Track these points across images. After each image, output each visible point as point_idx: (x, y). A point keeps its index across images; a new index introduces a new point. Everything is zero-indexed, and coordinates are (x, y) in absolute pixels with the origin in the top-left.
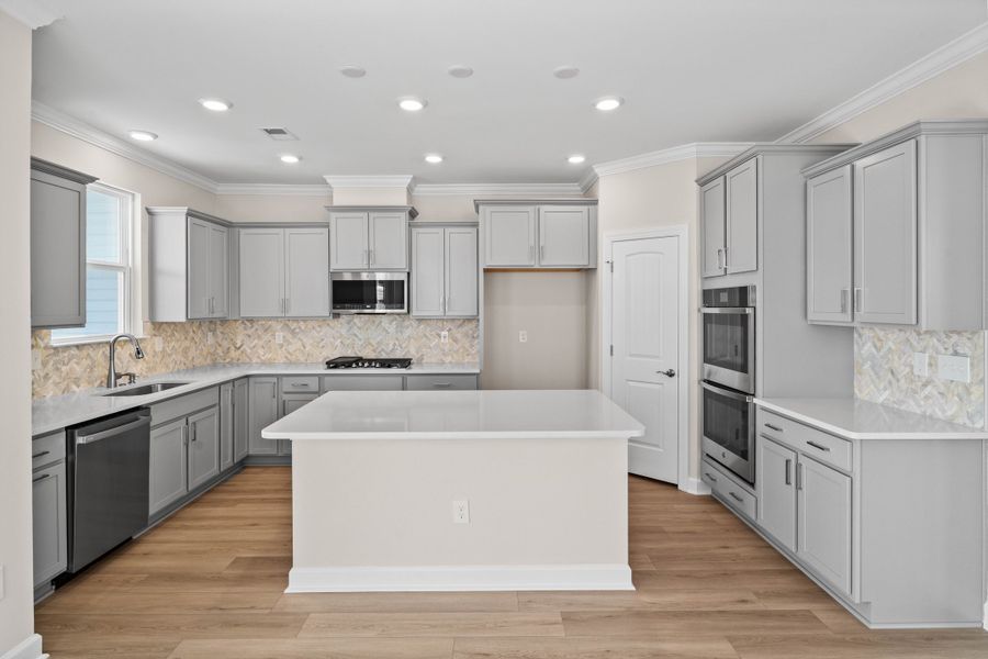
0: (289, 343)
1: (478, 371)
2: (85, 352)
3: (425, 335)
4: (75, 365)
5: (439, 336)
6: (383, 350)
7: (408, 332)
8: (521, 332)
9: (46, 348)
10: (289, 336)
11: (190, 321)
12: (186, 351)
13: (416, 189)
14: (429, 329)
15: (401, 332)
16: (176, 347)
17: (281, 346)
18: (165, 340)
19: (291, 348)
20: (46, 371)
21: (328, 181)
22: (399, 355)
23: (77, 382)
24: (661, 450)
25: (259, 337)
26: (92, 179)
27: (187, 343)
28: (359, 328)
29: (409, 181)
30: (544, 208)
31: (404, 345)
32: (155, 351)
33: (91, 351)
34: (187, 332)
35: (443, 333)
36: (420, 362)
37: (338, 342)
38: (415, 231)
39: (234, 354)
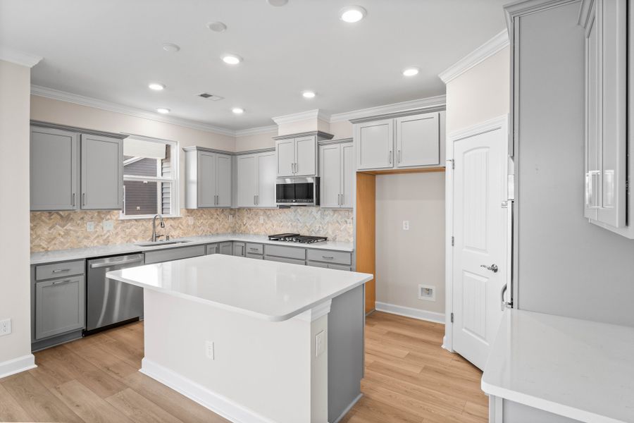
0: (266, 223)
1: (350, 250)
2: (140, 223)
3: (338, 222)
4: (135, 230)
5: (346, 221)
6: (313, 230)
7: (327, 219)
8: (404, 222)
9: (117, 220)
10: (266, 219)
11: (199, 208)
12: (211, 225)
13: (332, 119)
14: (340, 217)
15: (323, 219)
16: (204, 222)
17: (263, 224)
18: (195, 219)
19: (268, 226)
20: (116, 231)
21: (275, 121)
22: (322, 234)
23: (136, 238)
24: (487, 344)
25: (253, 219)
26: (126, 136)
27: (213, 221)
28: (301, 215)
29: (317, 113)
30: (400, 119)
31: (325, 228)
32: (188, 224)
33: (144, 223)
34: (213, 215)
35: (349, 221)
36: (334, 240)
37: (289, 224)
38: (322, 148)
39: (243, 228)
